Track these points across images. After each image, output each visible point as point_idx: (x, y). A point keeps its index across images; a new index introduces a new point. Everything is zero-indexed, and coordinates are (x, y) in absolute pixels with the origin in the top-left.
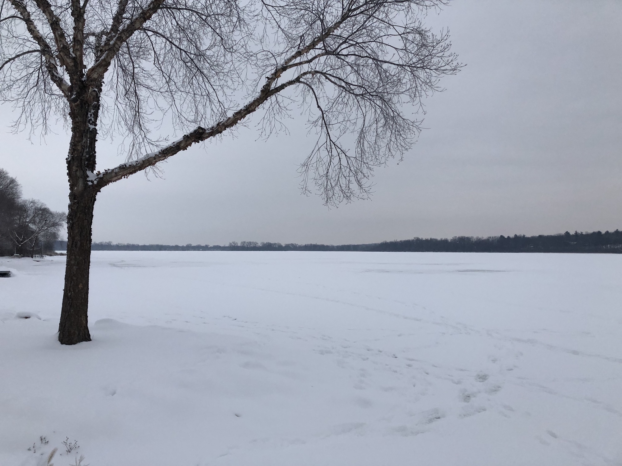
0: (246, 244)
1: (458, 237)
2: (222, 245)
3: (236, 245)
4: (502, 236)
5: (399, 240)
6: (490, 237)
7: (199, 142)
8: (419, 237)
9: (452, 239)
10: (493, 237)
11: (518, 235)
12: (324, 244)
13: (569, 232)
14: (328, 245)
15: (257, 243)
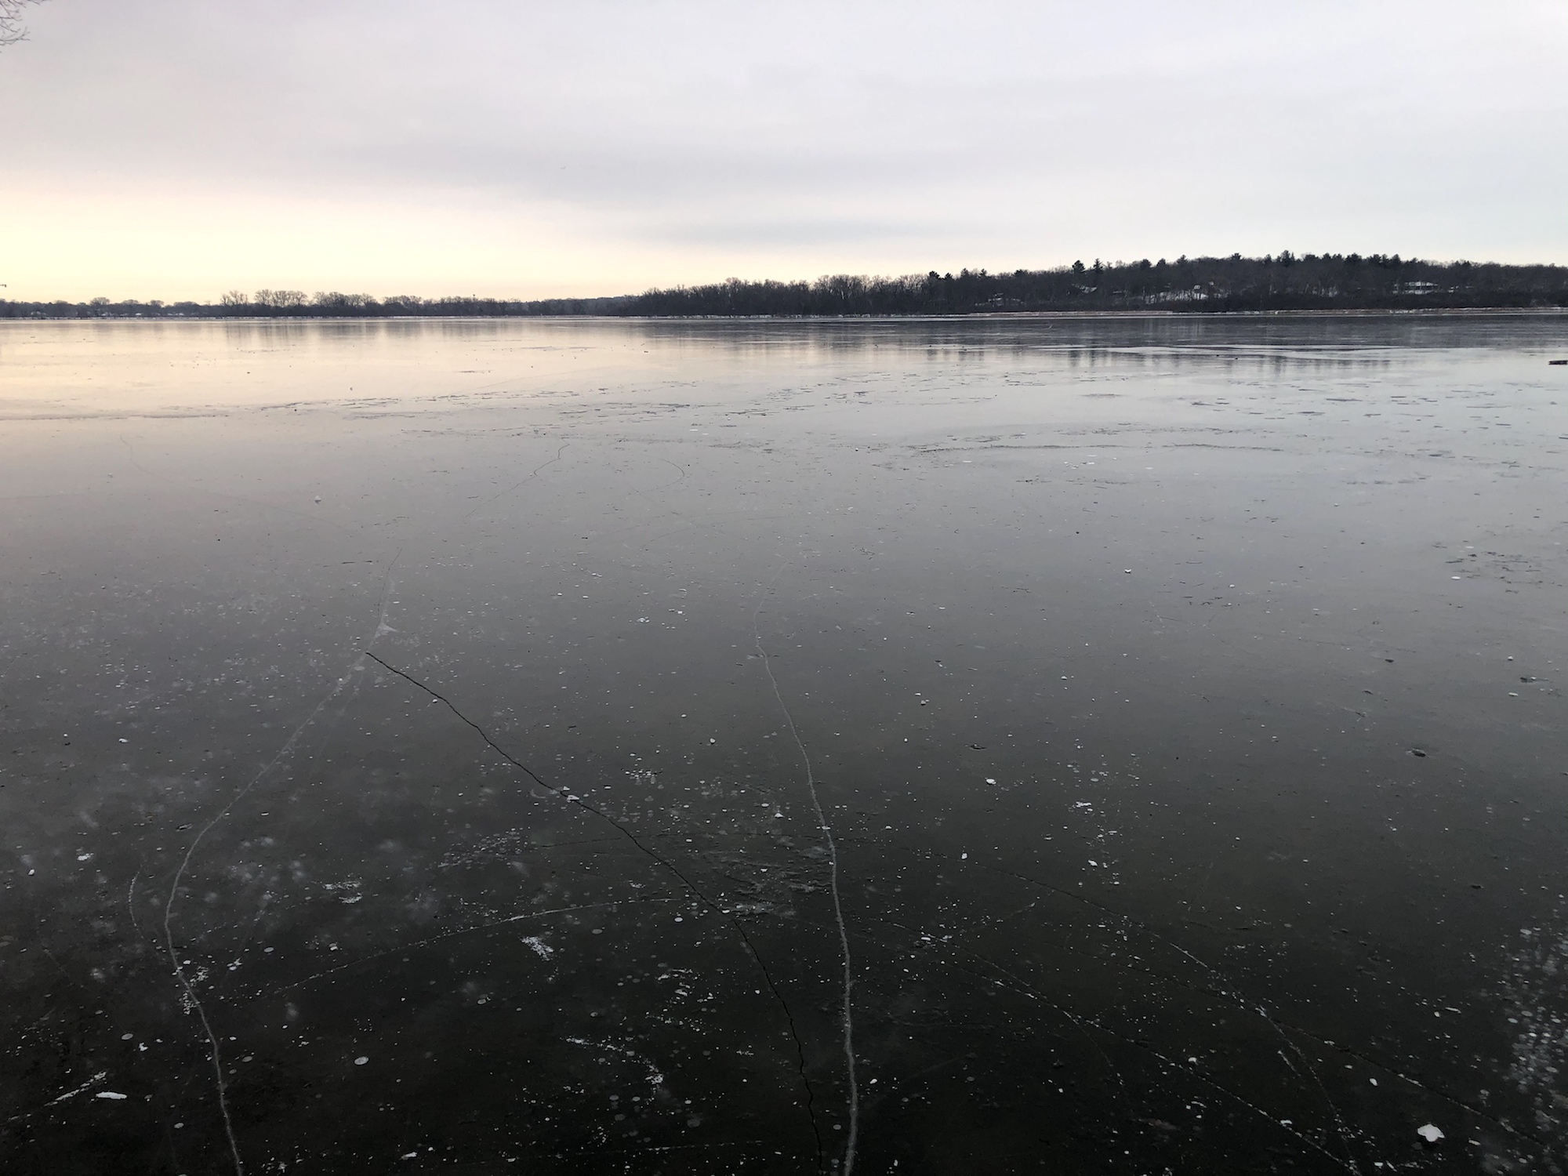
0: (271, 298)
1: (831, 276)
2: (201, 304)
3: (241, 300)
4: (932, 273)
5: (687, 287)
6: (906, 278)
8: (739, 279)
9: (816, 283)
10: (912, 277)
11: (970, 270)
12: (493, 298)
13: (1081, 262)
14: (506, 300)
15: (306, 296)
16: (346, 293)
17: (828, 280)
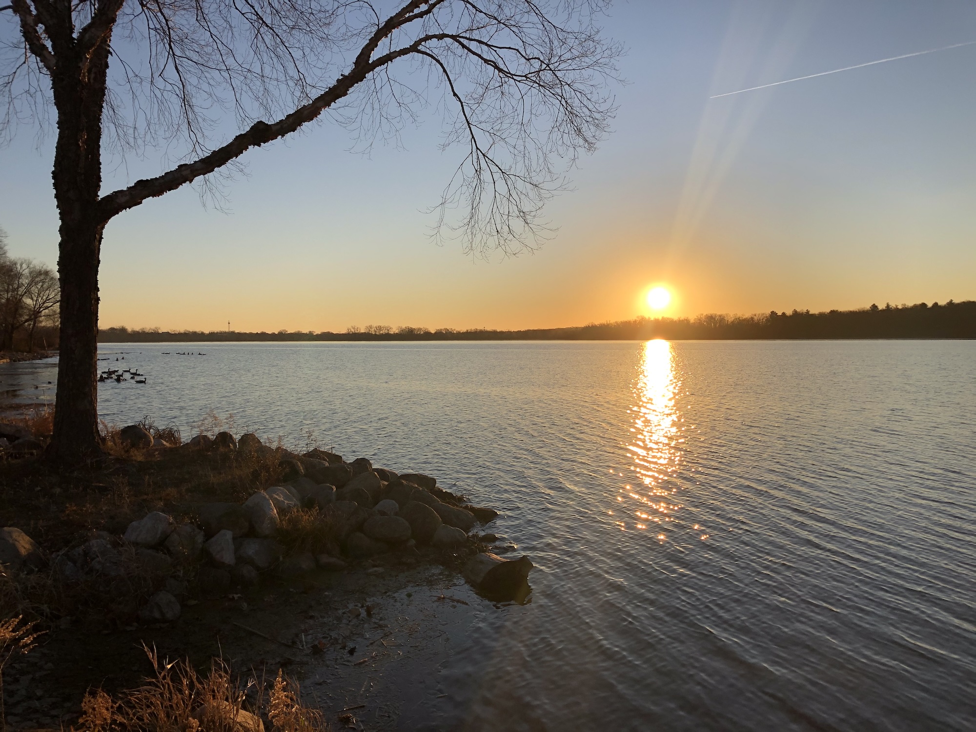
0: (373, 330)
1: (705, 314)
3: (357, 330)
4: (773, 313)
5: (612, 322)
6: (755, 315)
7: (259, 145)
8: (645, 316)
9: (695, 319)
10: (759, 314)
11: (798, 310)
12: (496, 329)
13: (876, 305)
14: (503, 330)
15: (392, 328)
16: (414, 326)
17: (703, 317)
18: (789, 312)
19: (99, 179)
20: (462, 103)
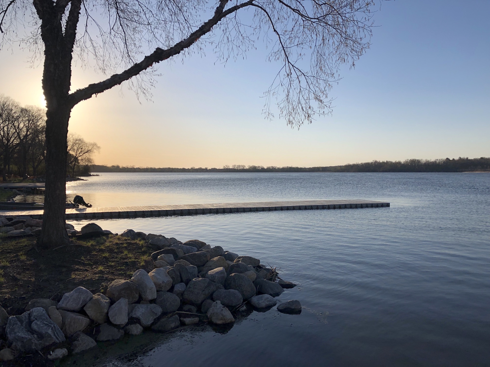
0: (236, 167)
1: (409, 159)
2: (218, 169)
3: (228, 167)
4: (447, 159)
5: (359, 163)
6: (437, 160)
7: (159, 62)
8: (377, 160)
9: (404, 162)
10: (440, 159)
11: (462, 157)
12: (298, 167)
15: (245, 166)
16: (257, 165)
18: (457, 158)
19: (70, 84)
20: (279, 36)
